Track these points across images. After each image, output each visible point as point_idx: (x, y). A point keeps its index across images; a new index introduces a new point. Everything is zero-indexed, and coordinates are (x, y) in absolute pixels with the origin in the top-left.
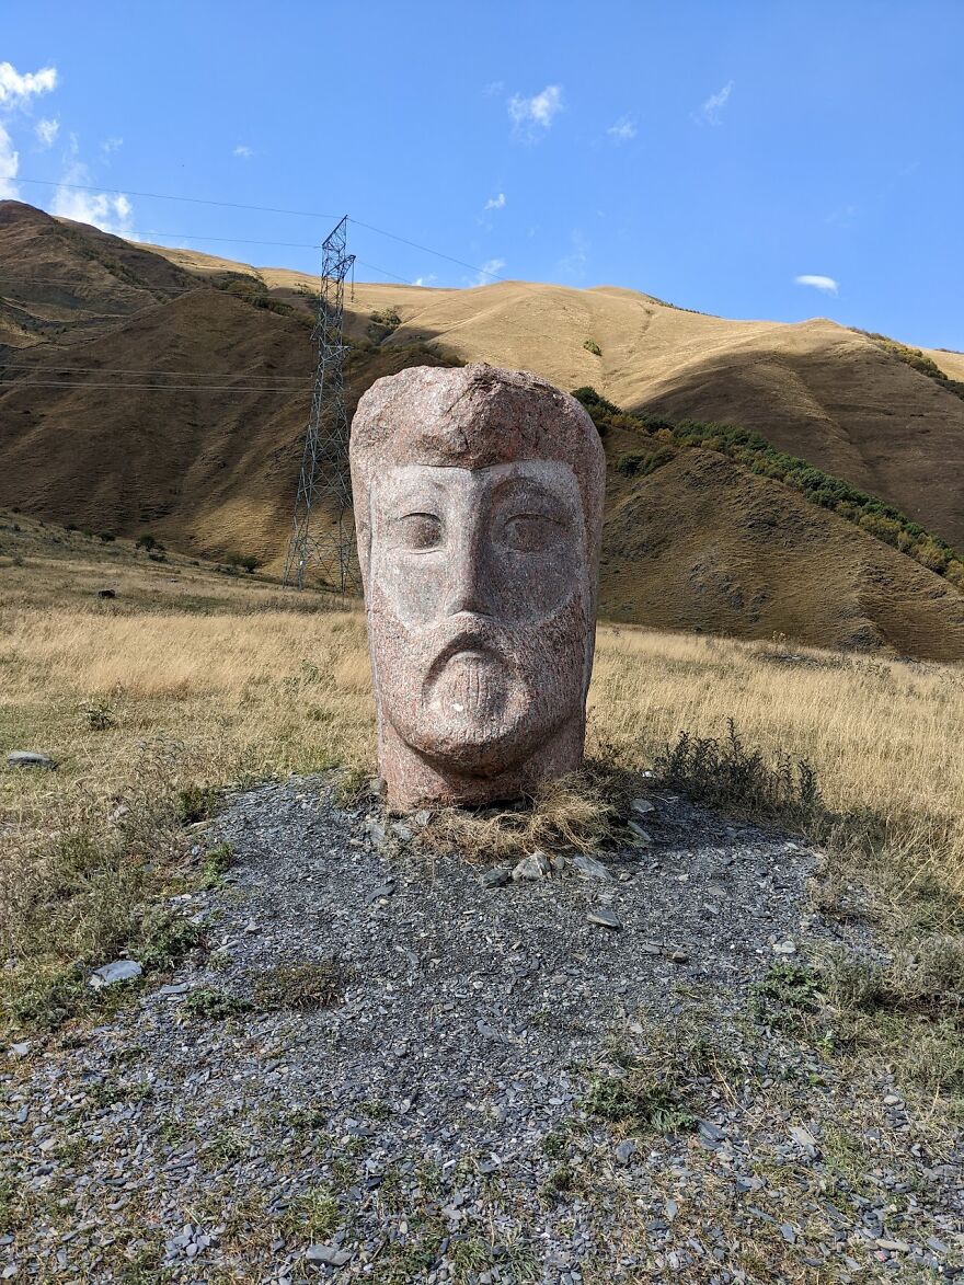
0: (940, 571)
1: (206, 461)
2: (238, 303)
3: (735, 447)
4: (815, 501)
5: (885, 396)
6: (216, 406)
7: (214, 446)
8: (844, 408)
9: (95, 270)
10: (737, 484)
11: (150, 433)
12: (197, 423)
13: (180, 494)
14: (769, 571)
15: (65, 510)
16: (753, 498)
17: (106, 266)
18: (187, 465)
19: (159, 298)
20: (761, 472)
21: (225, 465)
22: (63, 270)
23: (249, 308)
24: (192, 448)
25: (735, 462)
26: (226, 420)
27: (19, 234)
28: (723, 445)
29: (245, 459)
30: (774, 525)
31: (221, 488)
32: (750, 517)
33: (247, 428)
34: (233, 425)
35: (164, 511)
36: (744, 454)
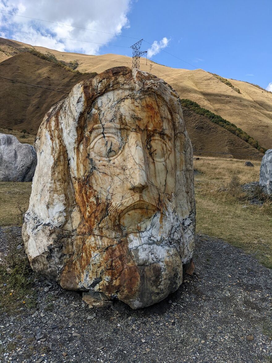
0: (247, 141)
1: (33, 106)
2: (36, 57)
3: (190, 106)
4: (213, 122)
5: (219, 92)
6: (33, 89)
7: (35, 101)
8: (208, 95)
10: (191, 116)
11: (14, 97)
12: (29, 94)
13: (26, 116)
14: (202, 141)
16: (196, 120)
18: (26, 107)
19: (6, 54)
20: (198, 113)
21: (38, 108)
23: (39, 59)
24: (28, 102)
25: (190, 110)
26: (37, 94)
28: (187, 105)
29: (45, 106)
30: (203, 128)
31: (38, 114)
32: (196, 126)
33: (44, 96)
34: (40, 95)
35: (22, 121)
36: (192, 108)
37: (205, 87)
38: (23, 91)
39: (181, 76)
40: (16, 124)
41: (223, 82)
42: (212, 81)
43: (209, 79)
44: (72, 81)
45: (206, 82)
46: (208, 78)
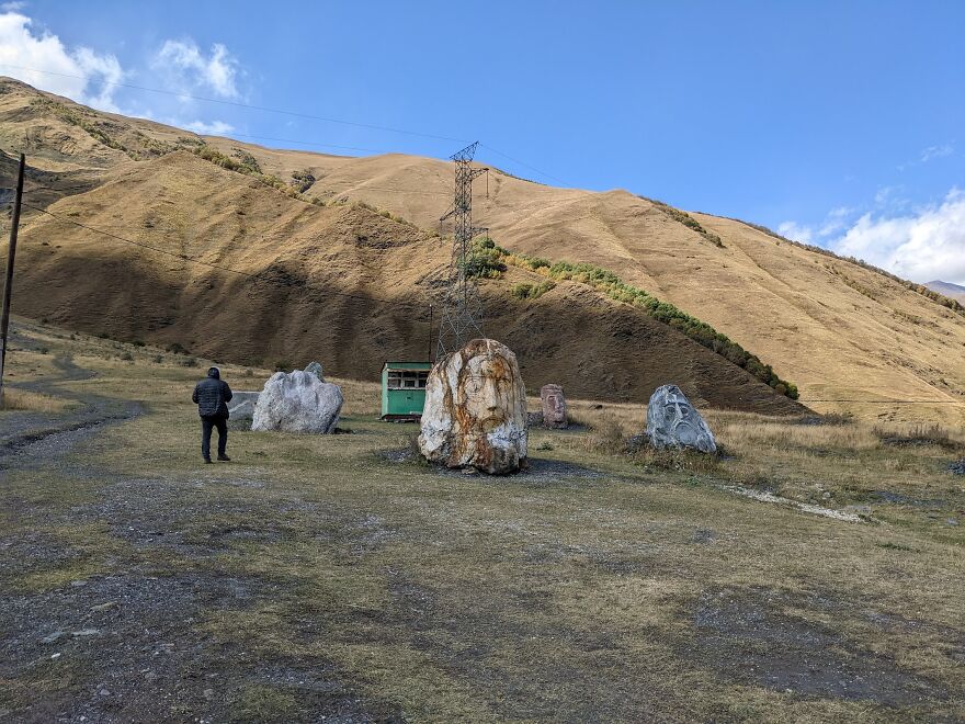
0: (743, 366)
1: (197, 284)
2: (209, 164)
3: (596, 281)
4: (656, 318)
5: (668, 244)
6: (200, 242)
7: (203, 273)
8: (643, 251)
9: (77, 133)
12: (187, 255)
13: (179, 309)
14: (631, 367)
15: (85, 321)
16: (614, 316)
17: (87, 130)
18: (181, 287)
19: (131, 156)
20: (616, 298)
21: (212, 287)
22: (53, 132)
23: (217, 168)
24: (185, 273)
25: (597, 291)
26: (210, 253)
27: (13, 102)
28: (588, 278)
30: (630, 334)
31: (211, 305)
32: (614, 329)
33: (227, 259)
34: (216, 257)
35: (167, 323)
36: (603, 285)
37: (633, 234)
38: (176, 247)
39: (572, 205)
40: (152, 329)
41: (677, 220)
42: (651, 218)
43: (642, 214)
44: (300, 221)
45: (636, 221)
46: (640, 210)
